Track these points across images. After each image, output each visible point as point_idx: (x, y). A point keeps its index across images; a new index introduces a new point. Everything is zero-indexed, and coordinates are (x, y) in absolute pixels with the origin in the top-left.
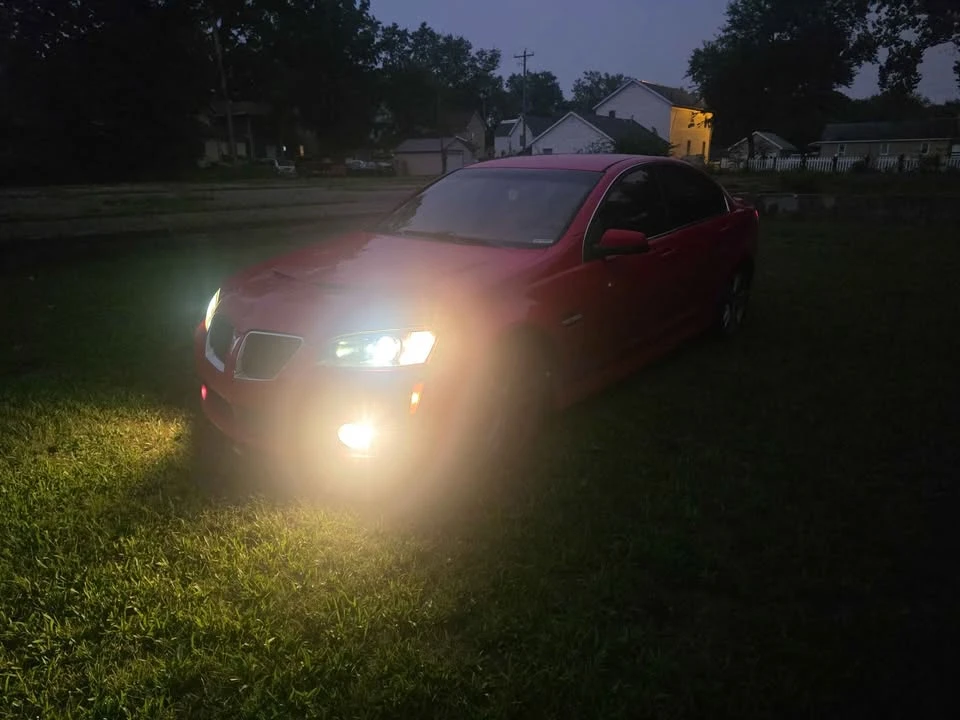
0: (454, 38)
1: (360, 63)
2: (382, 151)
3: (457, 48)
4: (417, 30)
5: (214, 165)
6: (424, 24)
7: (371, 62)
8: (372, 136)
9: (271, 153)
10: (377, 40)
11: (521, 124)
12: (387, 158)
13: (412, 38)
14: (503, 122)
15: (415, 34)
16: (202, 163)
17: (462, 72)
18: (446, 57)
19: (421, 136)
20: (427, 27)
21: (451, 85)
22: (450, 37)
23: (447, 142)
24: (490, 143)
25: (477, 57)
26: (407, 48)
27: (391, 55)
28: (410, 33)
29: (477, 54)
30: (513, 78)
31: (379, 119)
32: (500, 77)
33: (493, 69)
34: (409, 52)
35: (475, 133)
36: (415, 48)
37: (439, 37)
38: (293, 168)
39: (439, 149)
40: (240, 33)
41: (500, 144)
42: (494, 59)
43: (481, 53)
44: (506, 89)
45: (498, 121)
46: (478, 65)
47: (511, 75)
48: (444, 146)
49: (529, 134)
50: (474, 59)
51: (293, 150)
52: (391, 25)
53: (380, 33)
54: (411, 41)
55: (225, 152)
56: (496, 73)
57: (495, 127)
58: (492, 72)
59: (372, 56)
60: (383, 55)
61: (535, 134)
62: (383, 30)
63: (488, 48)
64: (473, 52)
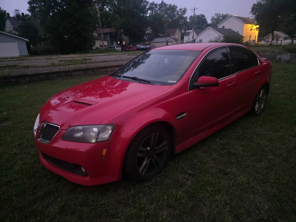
0: (172, 5)
1: (142, 15)
2: (148, 42)
3: (173, 8)
4: (160, 3)
5: (97, 48)
6: (162, 1)
7: (145, 14)
8: (145, 38)
9: (115, 44)
10: (147, 7)
11: (193, 32)
12: (149, 44)
13: (159, 6)
14: (187, 31)
15: (160, 4)
16: (94, 48)
17: (174, 16)
18: (169, 11)
19: (160, 37)
20: (163, 2)
21: (170, 20)
22: (171, 5)
23: (168, 38)
24: (182, 38)
25: (179, 11)
26: (157, 9)
27: (152, 12)
28: (158, 4)
29: (179, 10)
30: (191, 17)
31: (147, 32)
32: (187, 17)
33: (184, 14)
34: (158, 10)
35: (178, 35)
36: (159, 9)
37: (167, 5)
38: (120, 48)
39: (166, 41)
40: (107, 7)
41: (186, 38)
42: (185, 11)
43: (181, 9)
44: (188, 21)
45: (185, 31)
46: (179, 13)
47: (190, 16)
48: (167, 40)
49: (195, 34)
50: (178, 12)
51: (121, 43)
52: (152, 2)
53: (149, 5)
54: (158, 7)
55: (101, 44)
56: (185, 16)
57: (184, 33)
58: (184, 15)
59: (146, 12)
60: (149, 12)
61: (197, 35)
62: (150, 4)
63: (183, 8)
64: (178, 9)
